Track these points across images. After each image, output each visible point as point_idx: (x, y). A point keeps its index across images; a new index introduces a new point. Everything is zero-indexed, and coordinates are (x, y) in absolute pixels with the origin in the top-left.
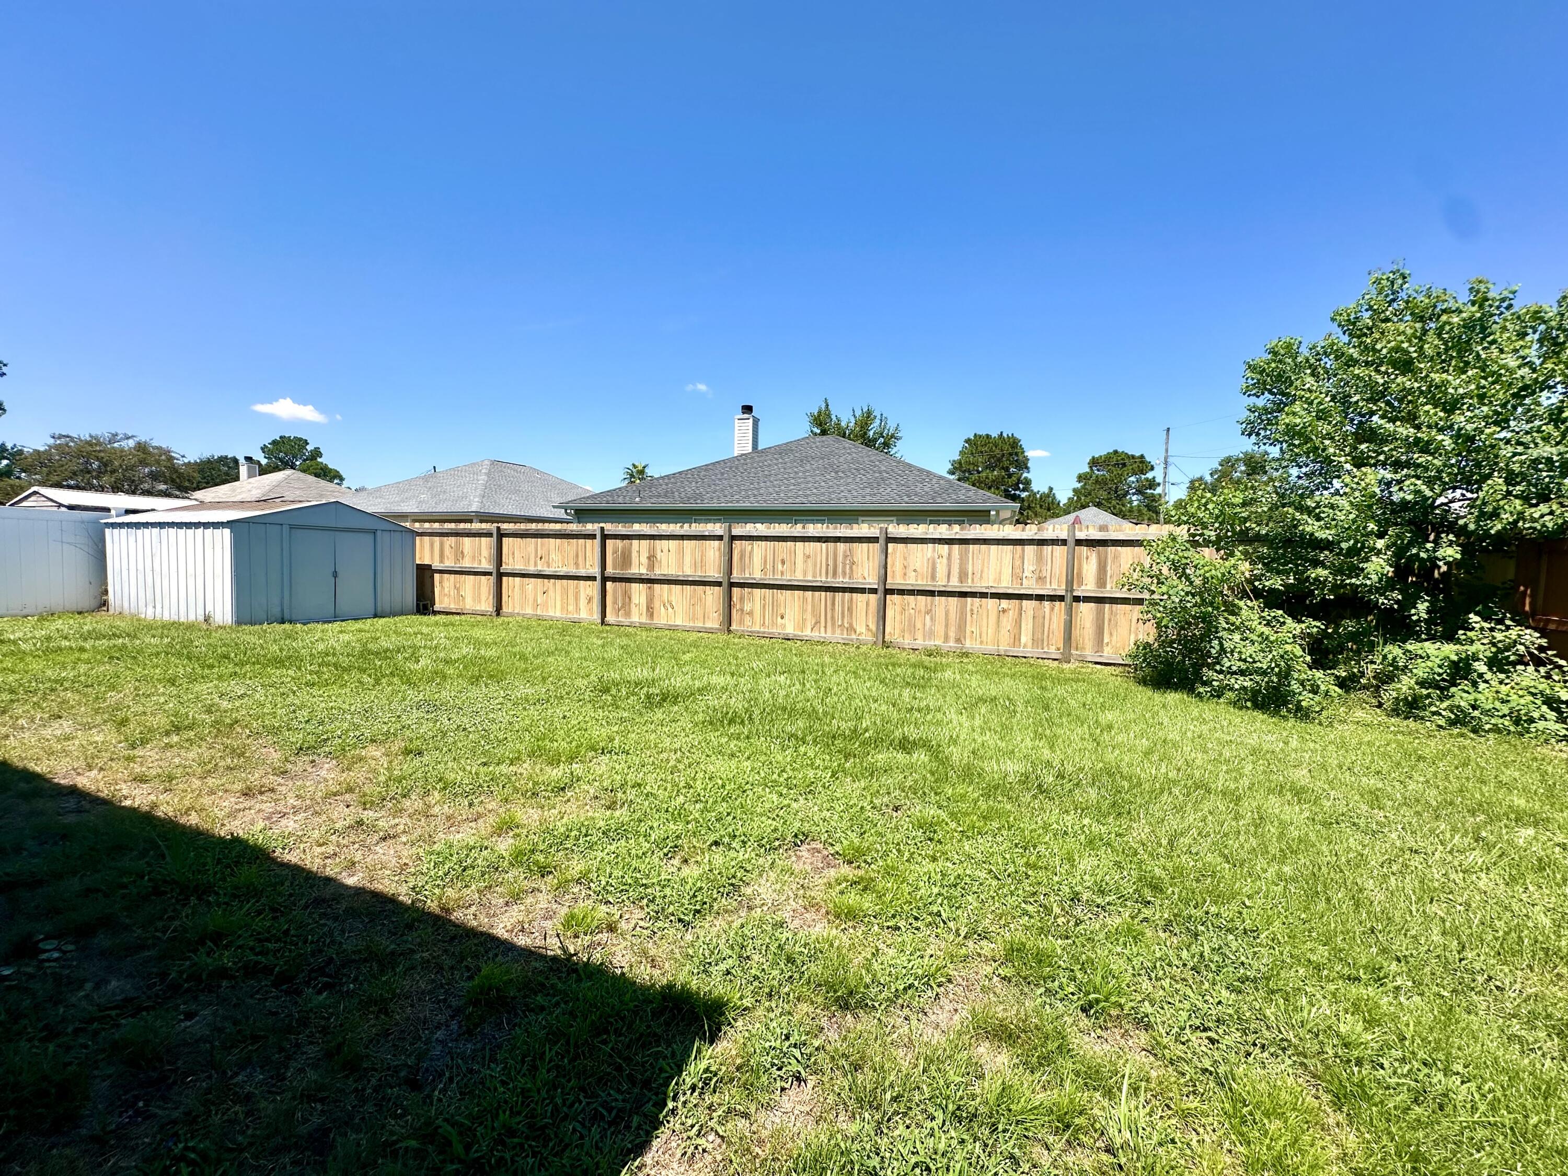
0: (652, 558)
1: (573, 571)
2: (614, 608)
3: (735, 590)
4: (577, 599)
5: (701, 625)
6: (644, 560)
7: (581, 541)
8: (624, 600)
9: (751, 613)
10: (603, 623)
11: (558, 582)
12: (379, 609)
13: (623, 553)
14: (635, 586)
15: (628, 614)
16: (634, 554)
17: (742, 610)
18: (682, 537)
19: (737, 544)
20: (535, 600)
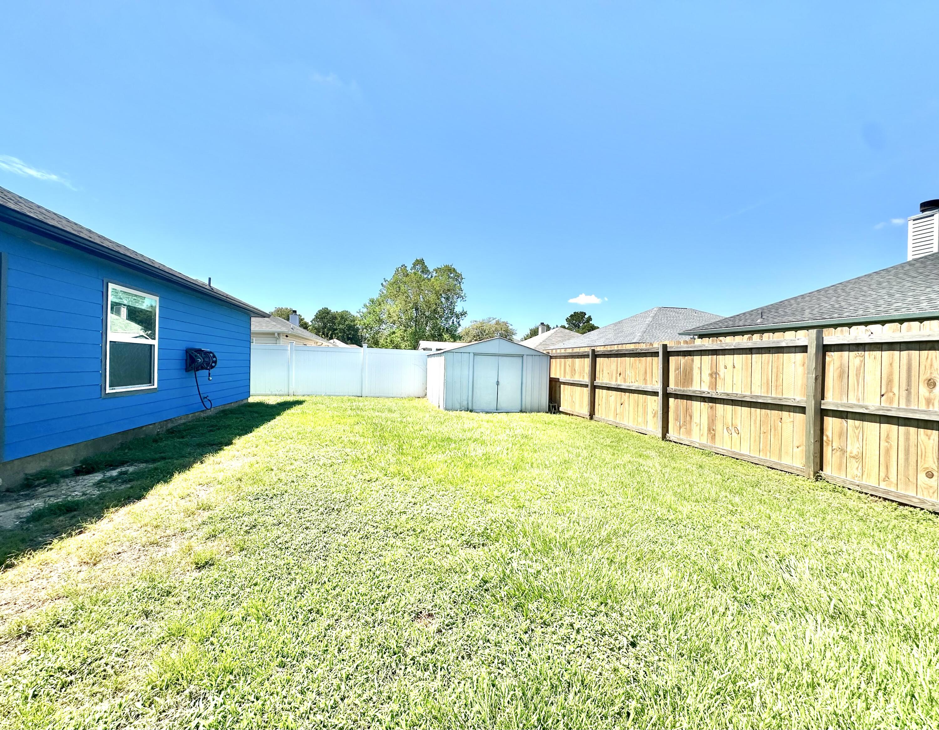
0: (714, 375)
1: (642, 387)
2: (675, 424)
3: (829, 421)
4: (645, 412)
5: (775, 459)
6: (706, 378)
7: (649, 359)
8: (685, 417)
9: (860, 458)
10: (664, 437)
11: (632, 395)
12: (524, 407)
13: (685, 370)
14: (696, 405)
15: (689, 432)
16: (696, 372)
17: (843, 451)
18: (750, 351)
19: (832, 358)
20: (616, 410)
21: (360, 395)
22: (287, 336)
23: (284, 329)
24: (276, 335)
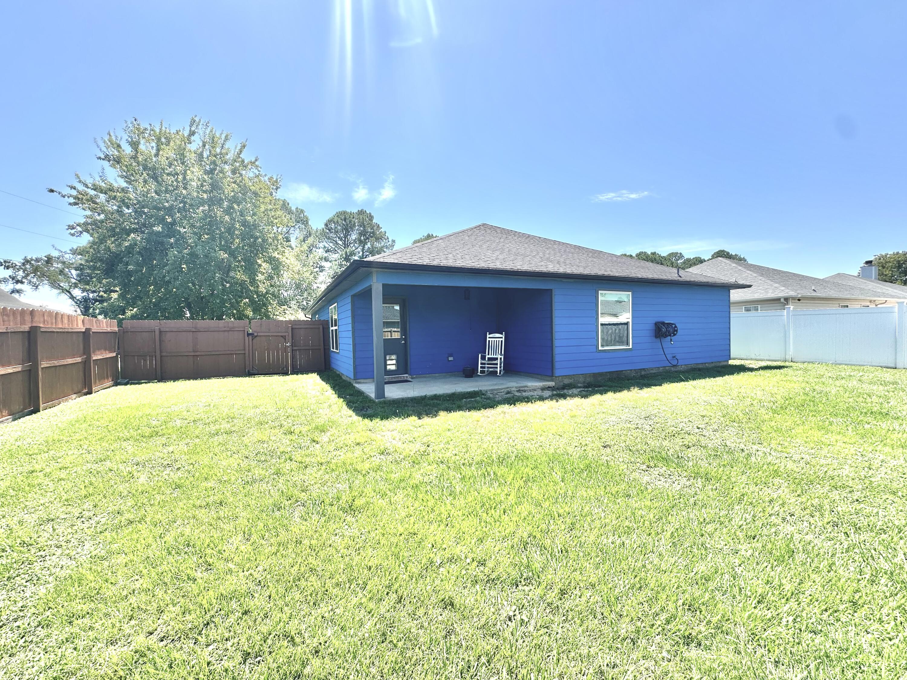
21: (893, 366)
22: (799, 300)
23: (792, 293)
24: (782, 300)
